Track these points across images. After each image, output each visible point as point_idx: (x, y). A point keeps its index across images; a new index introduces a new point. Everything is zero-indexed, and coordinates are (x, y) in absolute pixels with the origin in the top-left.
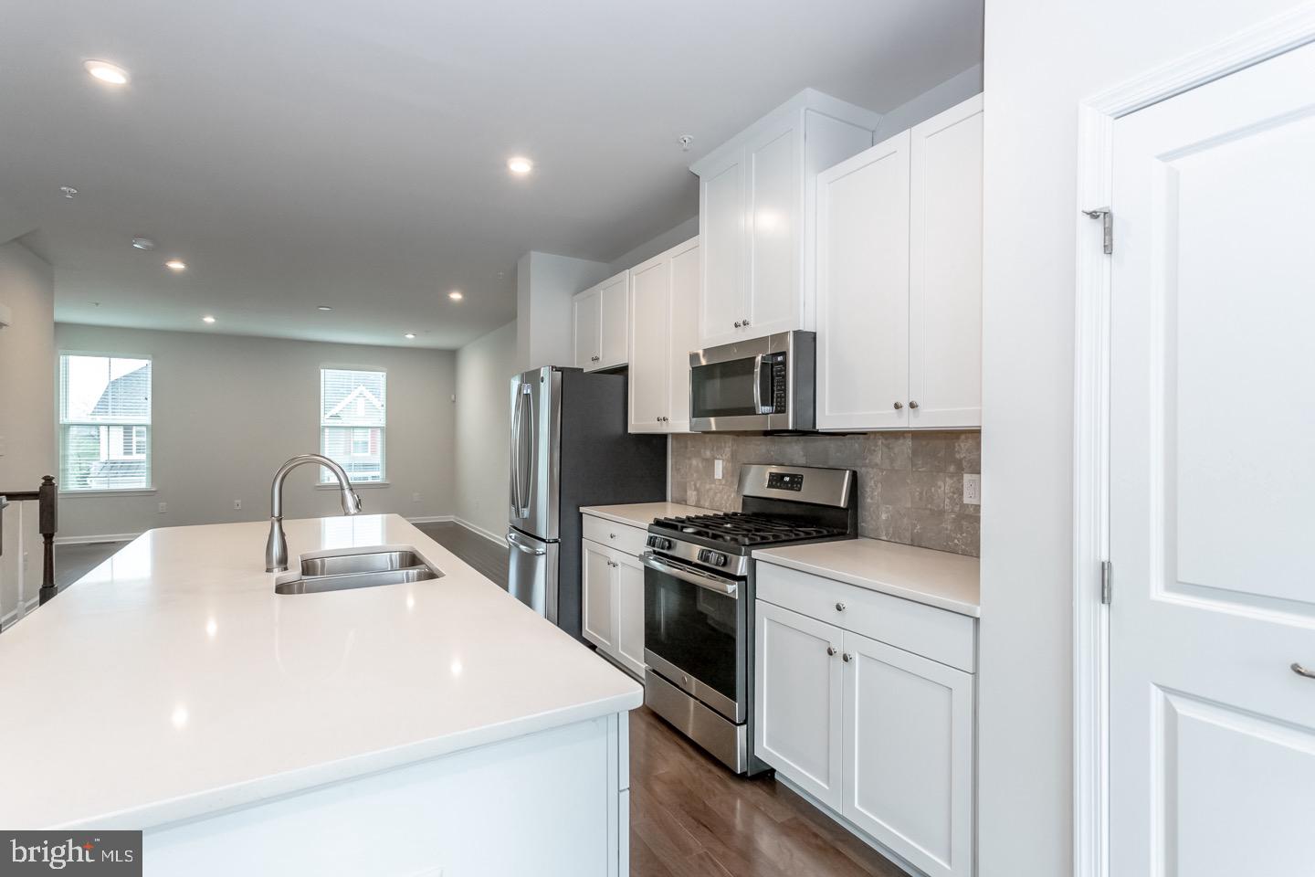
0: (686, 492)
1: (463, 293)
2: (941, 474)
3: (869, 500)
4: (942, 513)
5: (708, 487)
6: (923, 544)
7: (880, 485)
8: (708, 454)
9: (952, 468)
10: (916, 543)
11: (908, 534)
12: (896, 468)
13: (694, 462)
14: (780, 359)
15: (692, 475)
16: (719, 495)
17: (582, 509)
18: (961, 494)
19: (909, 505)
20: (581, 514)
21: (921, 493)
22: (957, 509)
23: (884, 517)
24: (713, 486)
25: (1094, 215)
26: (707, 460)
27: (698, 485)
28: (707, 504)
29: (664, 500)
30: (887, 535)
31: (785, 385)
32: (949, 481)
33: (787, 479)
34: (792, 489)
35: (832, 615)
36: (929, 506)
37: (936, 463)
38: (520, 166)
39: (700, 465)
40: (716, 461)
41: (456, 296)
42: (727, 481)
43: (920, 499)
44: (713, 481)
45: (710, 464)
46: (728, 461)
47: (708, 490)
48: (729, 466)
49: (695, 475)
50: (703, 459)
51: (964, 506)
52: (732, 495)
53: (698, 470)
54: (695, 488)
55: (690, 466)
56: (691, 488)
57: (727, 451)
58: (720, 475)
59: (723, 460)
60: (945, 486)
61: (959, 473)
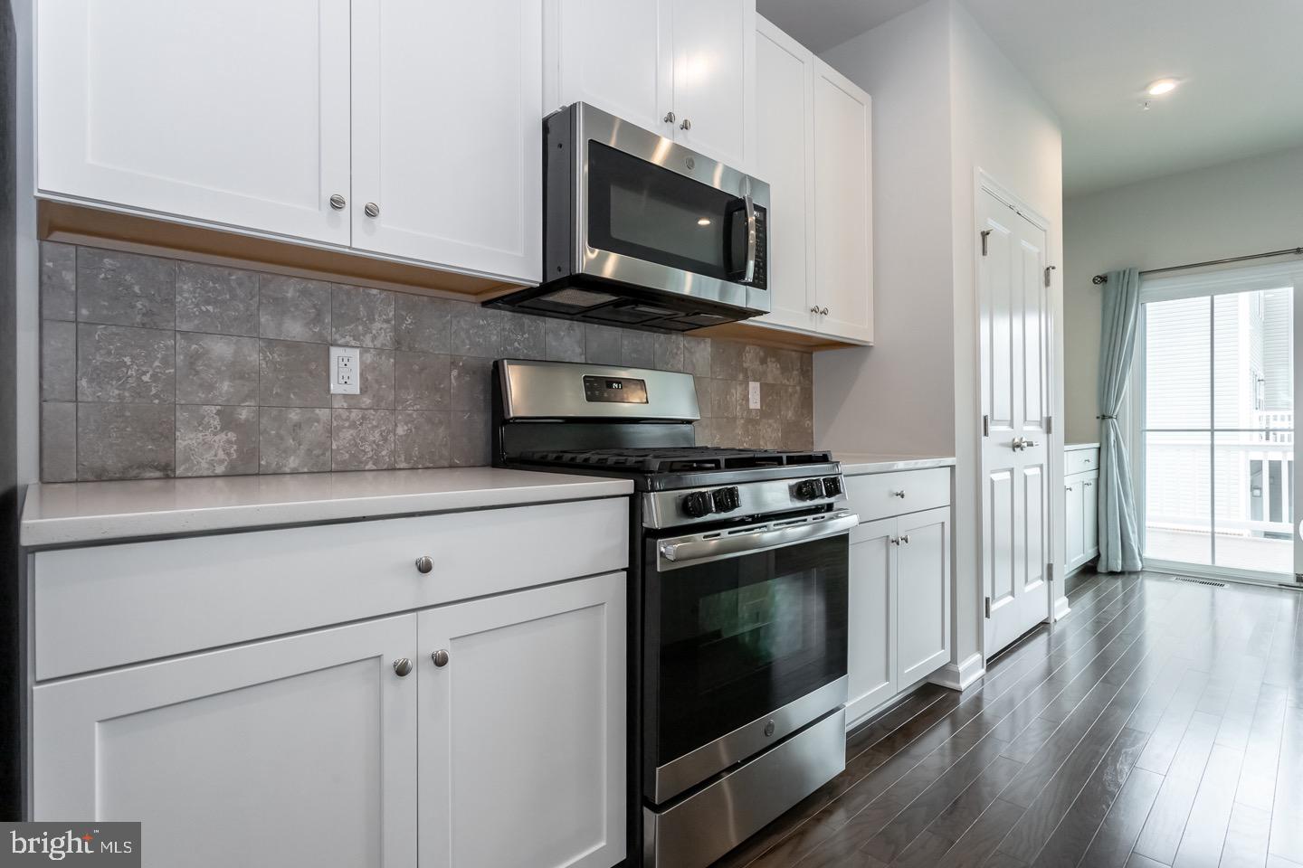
0: (172, 440)
2: (734, 382)
4: (735, 418)
5: (294, 416)
9: (741, 375)
12: (699, 375)
13: (220, 348)
15: (208, 385)
16: (350, 433)
18: (748, 400)
19: (710, 414)
21: (719, 402)
22: (745, 414)
24: (323, 413)
32: (739, 388)
36: (726, 414)
37: (730, 371)
40: (335, 353)
42: (379, 400)
43: (719, 407)
46: (380, 351)
47: (298, 426)
48: (388, 363)
49: (226, 386)
50: (271, 343)
51: (749, 411)
52: (401, 431)
53: (238, 372)
54: (228, 420)
55: (193, 359)
56: (201, 423)
57: (381, 332)
58: (354, 388)
59: (364, 350)
60: (737, 394)
61: (746, 381)
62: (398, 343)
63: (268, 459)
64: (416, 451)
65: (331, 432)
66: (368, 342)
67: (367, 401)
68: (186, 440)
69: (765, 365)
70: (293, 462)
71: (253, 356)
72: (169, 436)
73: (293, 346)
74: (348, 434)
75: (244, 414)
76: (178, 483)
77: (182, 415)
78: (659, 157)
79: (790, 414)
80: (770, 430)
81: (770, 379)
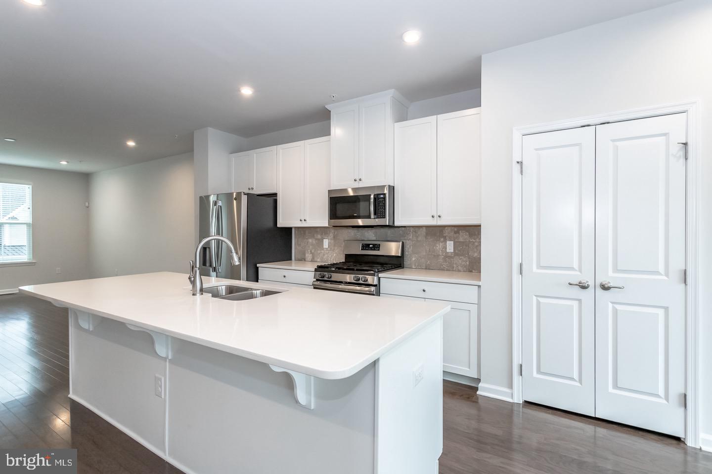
0: (305, 255)
1: (137, 142)
2: (438, 242)
3: (407, 253)
4: (438, 255)
5: (319, 252)
6: (431, 268)
7: (411, 247)
8: (319, 237)
9: (442, 239)
10: (428, 268)
11: (424, 265)
12: (419, 240)
13: (310, 240)
14: (382, 196)
15: (309, 247)
16: (326, 255)
17: (258, 265)
18: (446, 249)
19: (425, 254)
20: (258, 268)
21: (430, 249)
22: (444, 254)
23: (413, 259)
24: (323, 251)
25: (518, 162)
26: (318, 239)
27: (313, 251)
28: (319, 260)
29: (290, 259)
30: (415, 266)
31: (385, 207)
32: (441, 244)
33: (371, 246)
34: (374, 250)
35: (422, 294)
36: (433, 254)
37: (436, 238)
38: (247, 91)
39: (314, 242)
40: (324, 240)
41: (131, 144)
42: (331, 249)
43: (429, 251)
44: (323, 249)
45: (321, 242)
46: (332, 239)
48: (332, 242)
49: (311, 247)
50: (316, 239)
51: (447, 253)
52: (335, 255)
53: (312, 245)
54: (311, 253)
55: (308, 242)
56: (308, 253)
57: (331, 235)
58: (327, 246)
60: (439, 246)
61: (445, 241)
62: (334, 237)
63: (316, 259)
64: (337, 259)
65: (324, 255)
66: (329, 238)
67: (329, 249)
68: (307, 255)
69: (457, 234)
76: (307, 262)
77: (306, 251)
80: (460, 261)
81: (461, 240)
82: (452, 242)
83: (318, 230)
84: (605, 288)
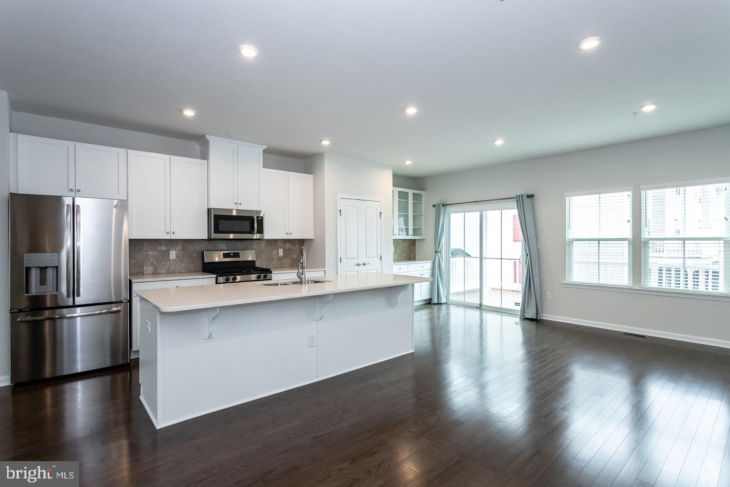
4: (274, 258)
5: (163, 263)
8: (164, 248)
12: (261, 249)
13: (151, 253)
15: (149, 259)
19: (265, 258)
21: (268, 254)
22: (277, 257)
24: (169, 263)
33: (231, 254)
34: (235, 257)
36: (270, 258)
37: (272, 247)
42: (179, 260)
44: (168, 260)
45: (165, 253)
46: (179, 251)
47: (164, 265)
48: (181, 253)
49: (152, 259)
50: (159, 251)
51: (279, 256)
52: (184, 265)
53: (154, 257)
54: (152, 265)
55: (146, 255)
56: (148, 265)
57: (180, 248)
58: (174, 258)
59: (176, 251)
60: (275, 252)
61: (278, 249)
62: (183, 249)
63: (159, 271)
64: (187, 269)
65: (170, 266)
66: (177, 249)
67: (177, 260)
68: (145, 268)
69: (285, 245)
70: (163, 272)
71: (156, 254)
72: (143, 268)
73: (163, 251)
74: (173, 266)
75: (155, 264)
76: (145, 275)
77: (145, 264)
78: (234, 213)
79: (295, 256)
80: (287, 261)
81: (287, 248)
82: (282, 250)
83: (162, 242)
84: (364, 264)
